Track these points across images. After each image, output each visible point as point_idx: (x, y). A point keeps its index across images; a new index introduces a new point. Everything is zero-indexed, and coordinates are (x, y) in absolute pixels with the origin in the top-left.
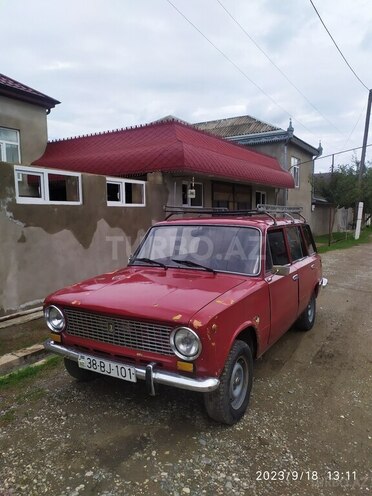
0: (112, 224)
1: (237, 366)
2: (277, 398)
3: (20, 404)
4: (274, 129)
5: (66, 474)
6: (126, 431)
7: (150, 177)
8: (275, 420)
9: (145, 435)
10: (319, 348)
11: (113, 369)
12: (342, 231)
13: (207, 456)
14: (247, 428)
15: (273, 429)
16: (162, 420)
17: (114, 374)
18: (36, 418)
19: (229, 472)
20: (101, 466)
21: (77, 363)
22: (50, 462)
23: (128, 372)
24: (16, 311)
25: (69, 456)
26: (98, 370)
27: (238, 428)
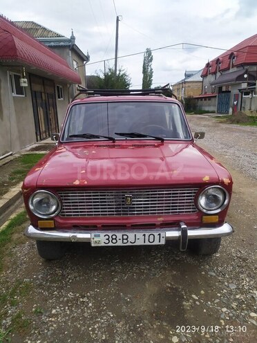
4: (59, 36)
11: (138, 238)
17: (140, 242)
23: (157, 237)
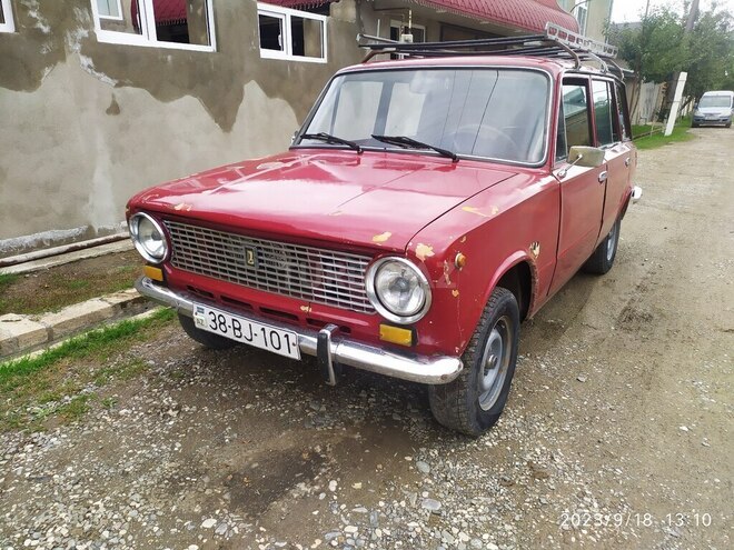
0: (270, 92)
1: (494, 335)
2: (557, 388)
3: (99, 384)
5: (166, 522)
6: (285, 441)
7: (335, 8)
8: (556, 429)
9: (318, 449)
10: (625, 304)
11: (255, 333)
12: (642, 123)
13: (432, 496)
14: (506, 442)
15: (554, 446)
16: (349, 423)
17: (258, 343)
18: (122, 412)
19: (476, 529)
20: (232, 509)
21: (192, 319)
22: (137, 496)
23: (284, 340)
24: (114, 231)
25: (174, 485)
26: (230, 335)
27: (489, 441)
